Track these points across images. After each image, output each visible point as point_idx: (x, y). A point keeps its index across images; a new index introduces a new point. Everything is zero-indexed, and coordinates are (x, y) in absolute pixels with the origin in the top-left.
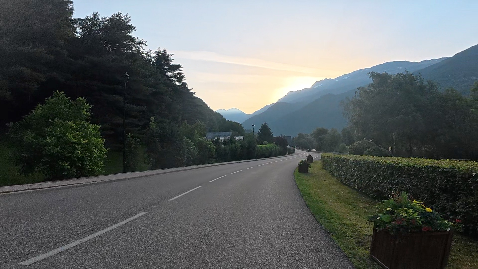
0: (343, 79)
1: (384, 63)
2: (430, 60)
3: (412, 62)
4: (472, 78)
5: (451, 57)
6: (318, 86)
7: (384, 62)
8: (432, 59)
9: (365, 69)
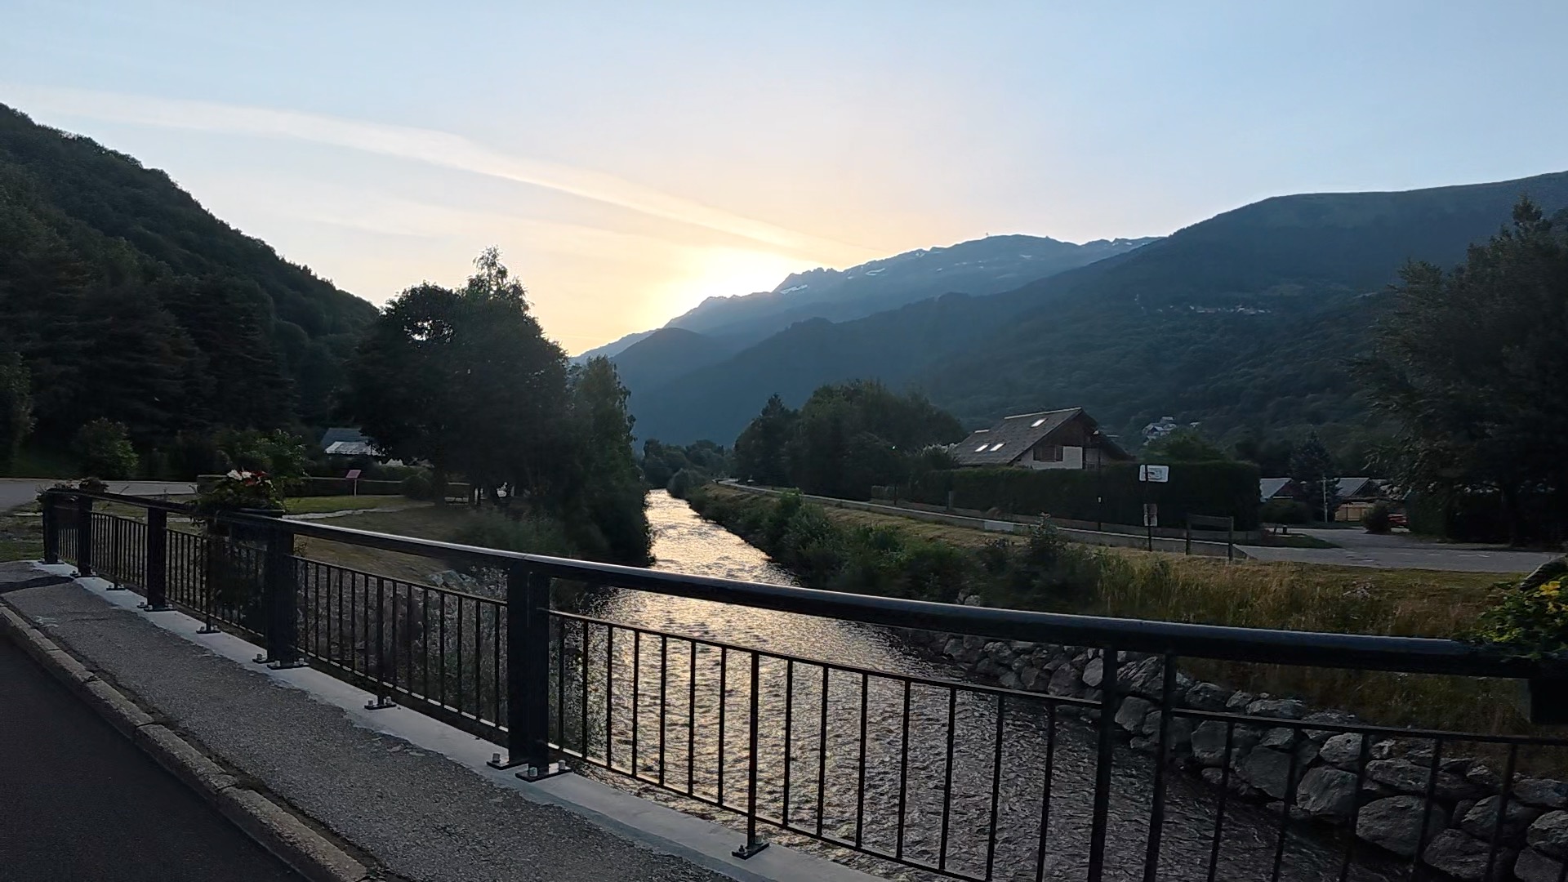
0: (868, 274)
1: (985, 237)
2: (1112, 240)
3: (1063, 241)
4: (1193, 308)
5: (1164, 239)
6: (794, 289)
7: (987, 234)
8: (1119, 238)
9: (934, 249)
